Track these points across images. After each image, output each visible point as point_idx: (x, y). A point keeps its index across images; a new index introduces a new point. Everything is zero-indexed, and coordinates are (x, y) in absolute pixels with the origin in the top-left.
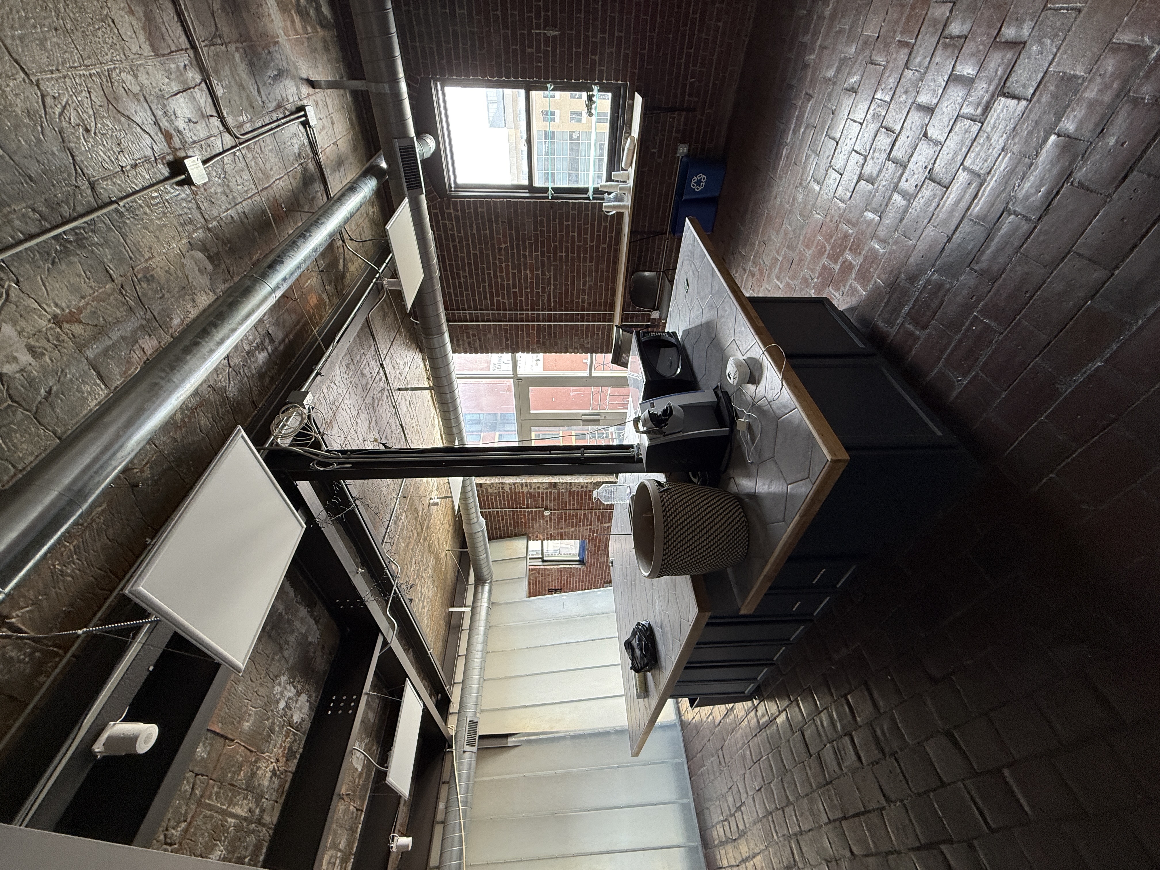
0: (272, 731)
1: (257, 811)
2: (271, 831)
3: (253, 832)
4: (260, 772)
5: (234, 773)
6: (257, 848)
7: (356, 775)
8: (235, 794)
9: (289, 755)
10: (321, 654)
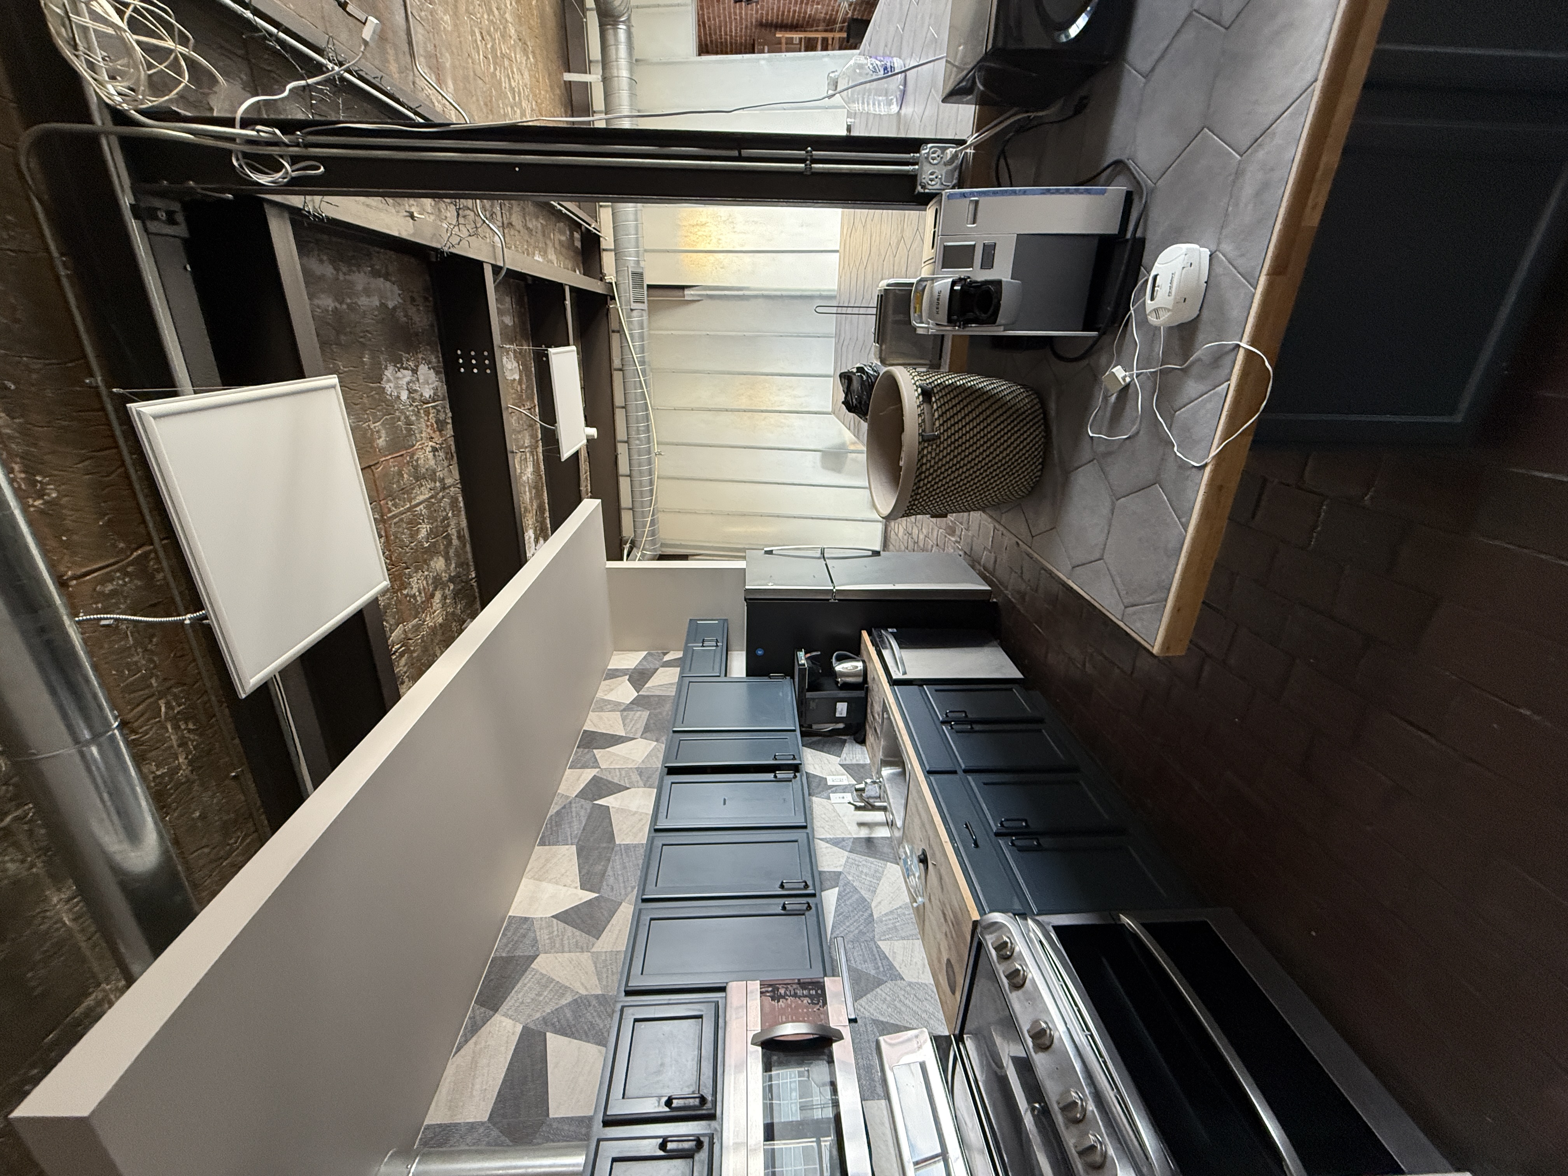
0: (409, 423)
1: (438, 484)
2: (459, 486)
3: (443, 497)
4: (421, 462)
5: (398, 481)
6: (454, 502)
7: (516, 384)
8: (409, 493)
9: (440, 426)
10: (414, 309)
